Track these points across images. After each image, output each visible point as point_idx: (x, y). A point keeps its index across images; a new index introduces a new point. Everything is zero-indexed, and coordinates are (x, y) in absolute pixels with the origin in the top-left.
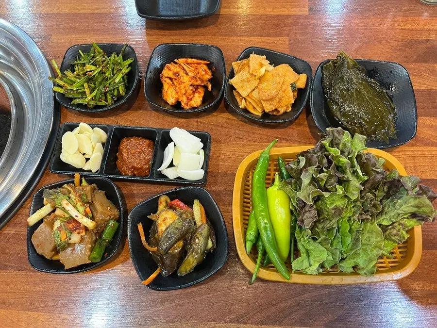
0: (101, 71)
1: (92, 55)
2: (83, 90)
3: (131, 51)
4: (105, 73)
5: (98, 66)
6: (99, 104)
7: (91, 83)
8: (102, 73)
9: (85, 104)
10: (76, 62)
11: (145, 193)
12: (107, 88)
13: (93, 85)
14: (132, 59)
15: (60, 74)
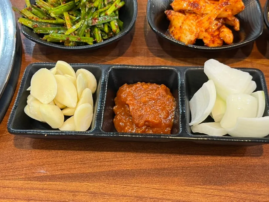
11: (161, 169)
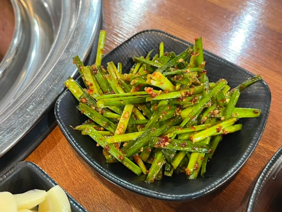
0: (178, 99)
1: (181, 60)
2: (115, 116)
3: (263, 94)
4: (182, 108)
5: (178, 87)
6: (129, 164)
7: (141, 112)
8: (177, 104)
9: (100, 147)
10: (142, 58)
12: (167, 140)
13: (142, 118)
14: (255, 112)
15: (98, 63)
